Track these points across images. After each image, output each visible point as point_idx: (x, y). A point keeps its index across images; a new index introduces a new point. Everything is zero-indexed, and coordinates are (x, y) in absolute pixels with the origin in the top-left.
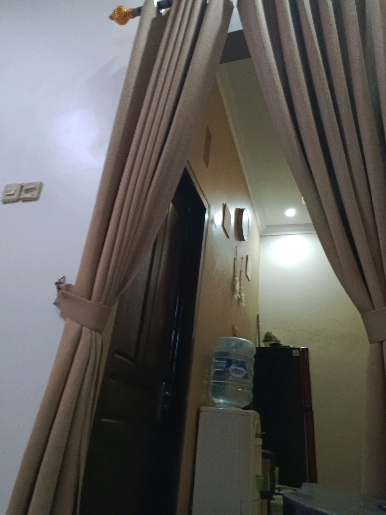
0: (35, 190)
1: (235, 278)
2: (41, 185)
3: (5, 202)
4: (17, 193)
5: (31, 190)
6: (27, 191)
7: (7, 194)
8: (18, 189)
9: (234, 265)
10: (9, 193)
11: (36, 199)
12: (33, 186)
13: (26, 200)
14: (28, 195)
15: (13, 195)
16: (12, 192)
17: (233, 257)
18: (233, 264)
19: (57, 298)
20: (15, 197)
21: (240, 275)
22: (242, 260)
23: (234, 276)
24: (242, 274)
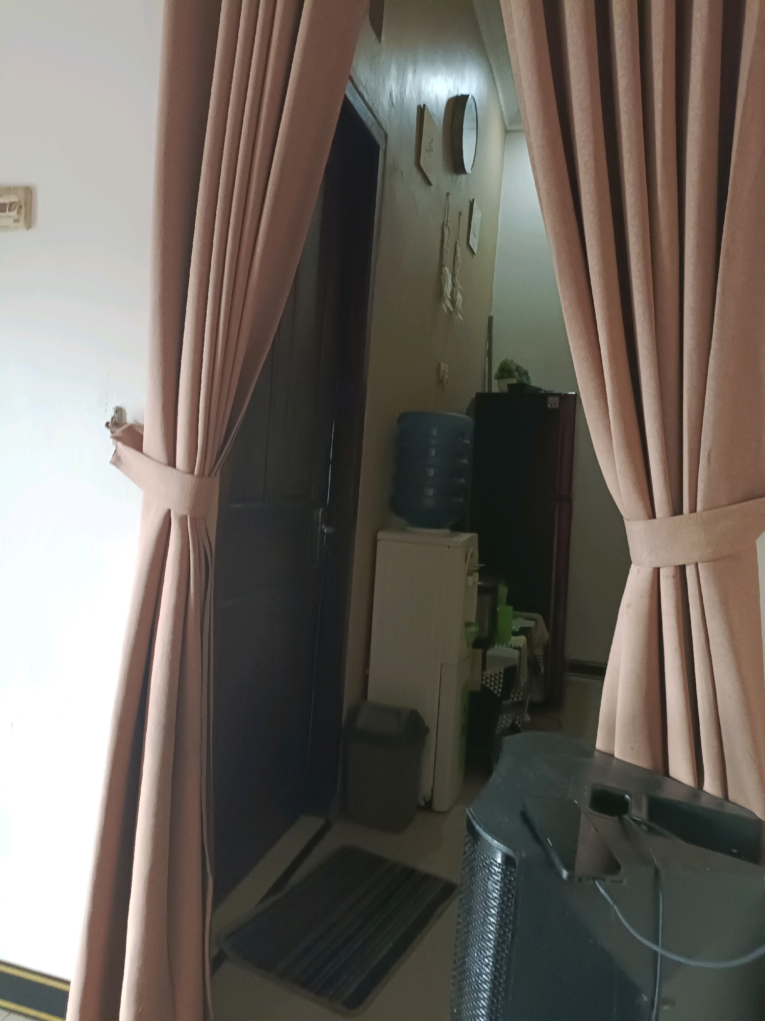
0: (21, 207)
1: (443, 268)
5: (12, 206)
6: (2, 208)
9: (442, 241)
12: (12, 198)
17: (441, 222)
18: (439, 238)
21: (455, 252)
22: (459, 218)
23: (441, 266)
24: (459, 249)
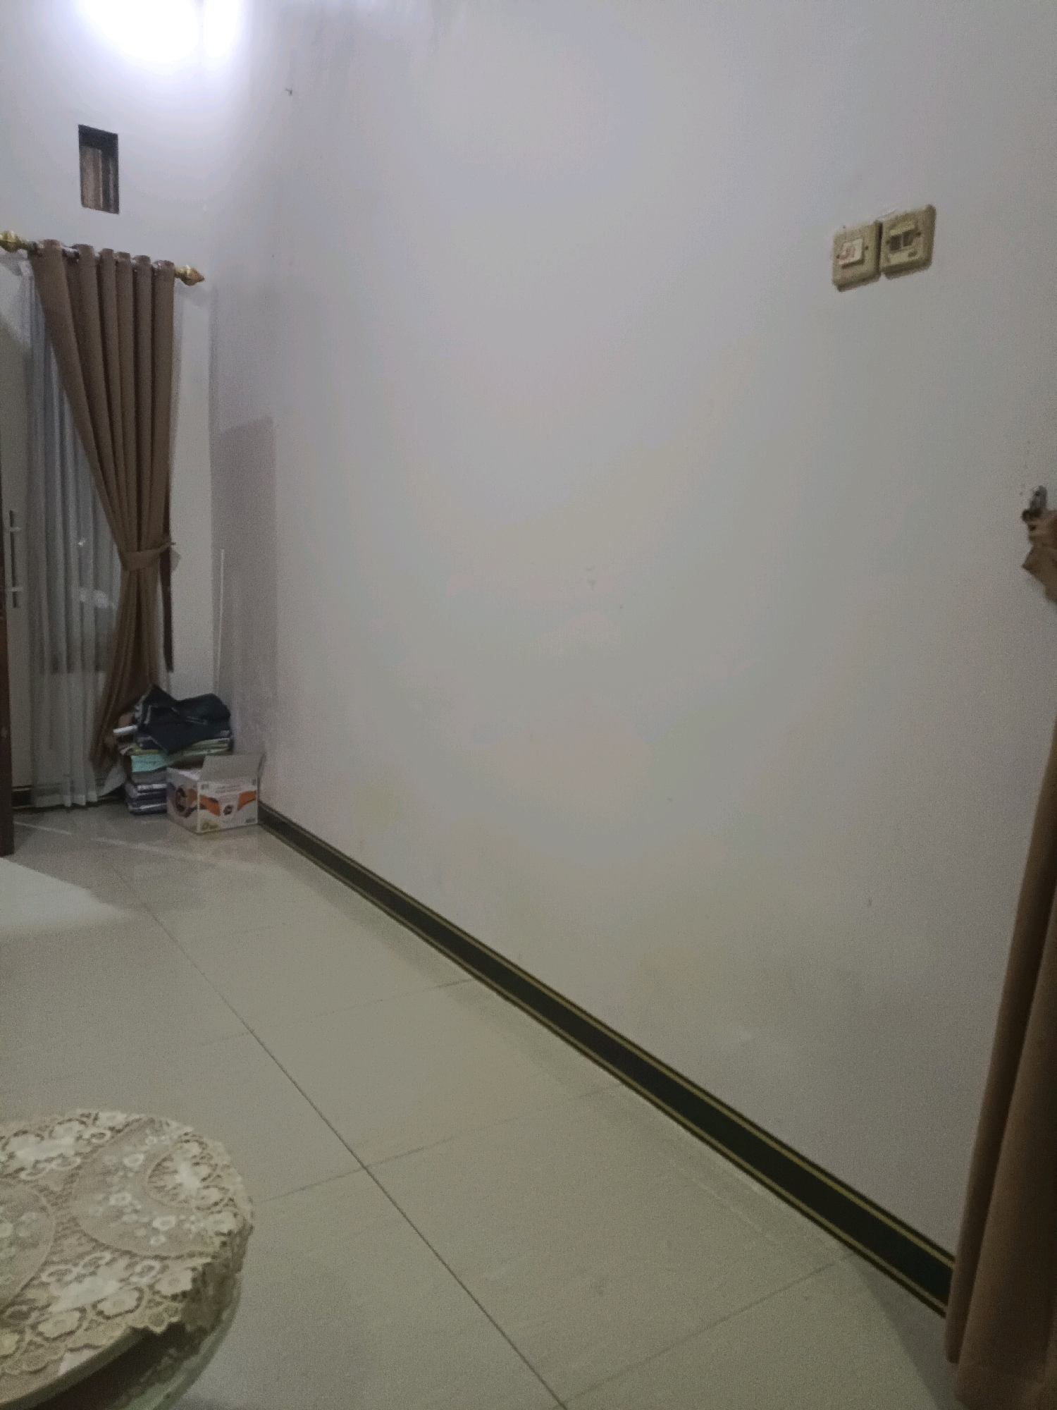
0: (919, 234)
2: (931, 212)
3: (842, 286)
4: (870, 255)
5: (908, 237)
6: (895, 244)
7: (847, 261)
8: (872, 244)
10: (852, 260)
11: (925, 263)
12: (909, 226)
13: (895, 271)
14: (901, 257)
15: (861, 262)
16: (857, 257)
19: (1032, 553)
20: (868, 267)
